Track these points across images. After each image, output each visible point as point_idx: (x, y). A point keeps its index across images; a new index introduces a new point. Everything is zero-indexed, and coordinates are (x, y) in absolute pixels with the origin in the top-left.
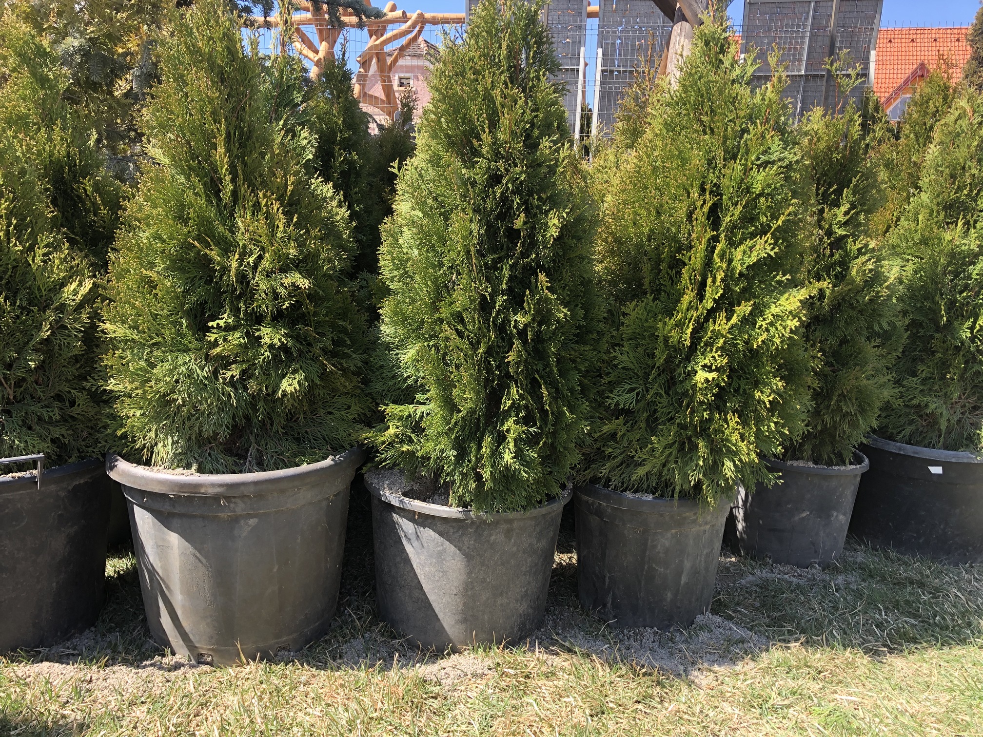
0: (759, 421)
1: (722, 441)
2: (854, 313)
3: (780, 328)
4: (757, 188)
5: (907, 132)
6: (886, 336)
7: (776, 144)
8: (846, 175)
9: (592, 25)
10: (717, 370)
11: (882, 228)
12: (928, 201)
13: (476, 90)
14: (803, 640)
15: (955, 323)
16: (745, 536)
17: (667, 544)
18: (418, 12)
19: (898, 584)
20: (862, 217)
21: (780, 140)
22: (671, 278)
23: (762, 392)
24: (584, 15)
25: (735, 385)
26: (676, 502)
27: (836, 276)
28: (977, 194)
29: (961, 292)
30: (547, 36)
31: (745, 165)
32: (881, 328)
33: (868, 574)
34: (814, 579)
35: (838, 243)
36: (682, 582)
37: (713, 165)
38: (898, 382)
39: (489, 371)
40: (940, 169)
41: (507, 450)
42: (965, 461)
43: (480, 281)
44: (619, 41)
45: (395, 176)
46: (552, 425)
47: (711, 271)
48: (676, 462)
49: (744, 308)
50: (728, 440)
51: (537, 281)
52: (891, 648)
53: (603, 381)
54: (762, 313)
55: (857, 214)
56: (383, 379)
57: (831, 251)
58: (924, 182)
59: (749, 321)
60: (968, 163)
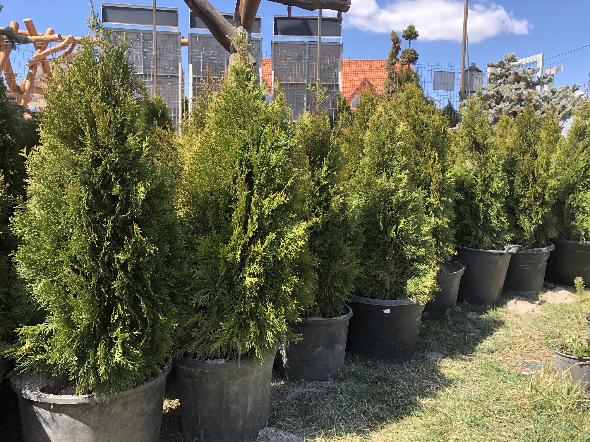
0: (286, 304)
1: (265, 320)
2: (335, 228)
3: (294, 246)
4: (273, 163)
5: (356, 122)
6: (354, 239)
7: (282, 136)
8: (325, 150)
9: (185, 50)
10: (258, 276)
11: (347, 176)
12: (368, 162)
13: (80, 101)
14: (323, 434)
15: (388, 229)
16: (288, 367)
17: (236, 389)
18: (70, 35)
19: (373, 382)
20: (335, 173)
21: (284, 133)
22: (227, 218)
23: (286, 286)
24: (180, 44)
25: (270, 283)
26: (239, 362)
27: (324, 208)
28: (392, 158)
29: (389, 211)
30: (132, 68)
31: (265, 149)
32: (351, 235)
33: (358, 378)
34: (329, 388)
35: (324, 189)
36: (248, 412)
37: (247, 148)
38: (362, 264)
39: (101, 295)
40: (373, 144)
41: (117, 351)
42: (400, 305)
43: (89, 233)
44: (202, 61)
45: (24, 159)
46: (150, 327)
47: (251, 214)
48: (237, 337)
49: (272, 236)
50: (268, 319)
51: (133, 229)
52: (372, 427)
53: (187, 289)
54: (283, 238)
55: (333, 171)
56: (22, 304)
57: (320, 193)
58: (366, 151)
59: (275, 244)
60: (386, 141)
